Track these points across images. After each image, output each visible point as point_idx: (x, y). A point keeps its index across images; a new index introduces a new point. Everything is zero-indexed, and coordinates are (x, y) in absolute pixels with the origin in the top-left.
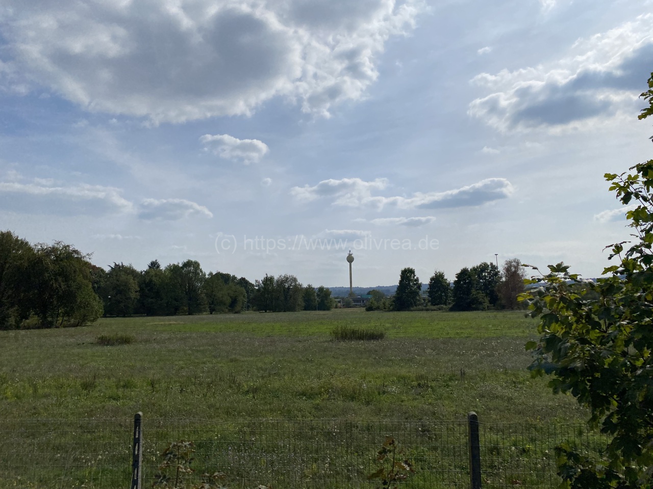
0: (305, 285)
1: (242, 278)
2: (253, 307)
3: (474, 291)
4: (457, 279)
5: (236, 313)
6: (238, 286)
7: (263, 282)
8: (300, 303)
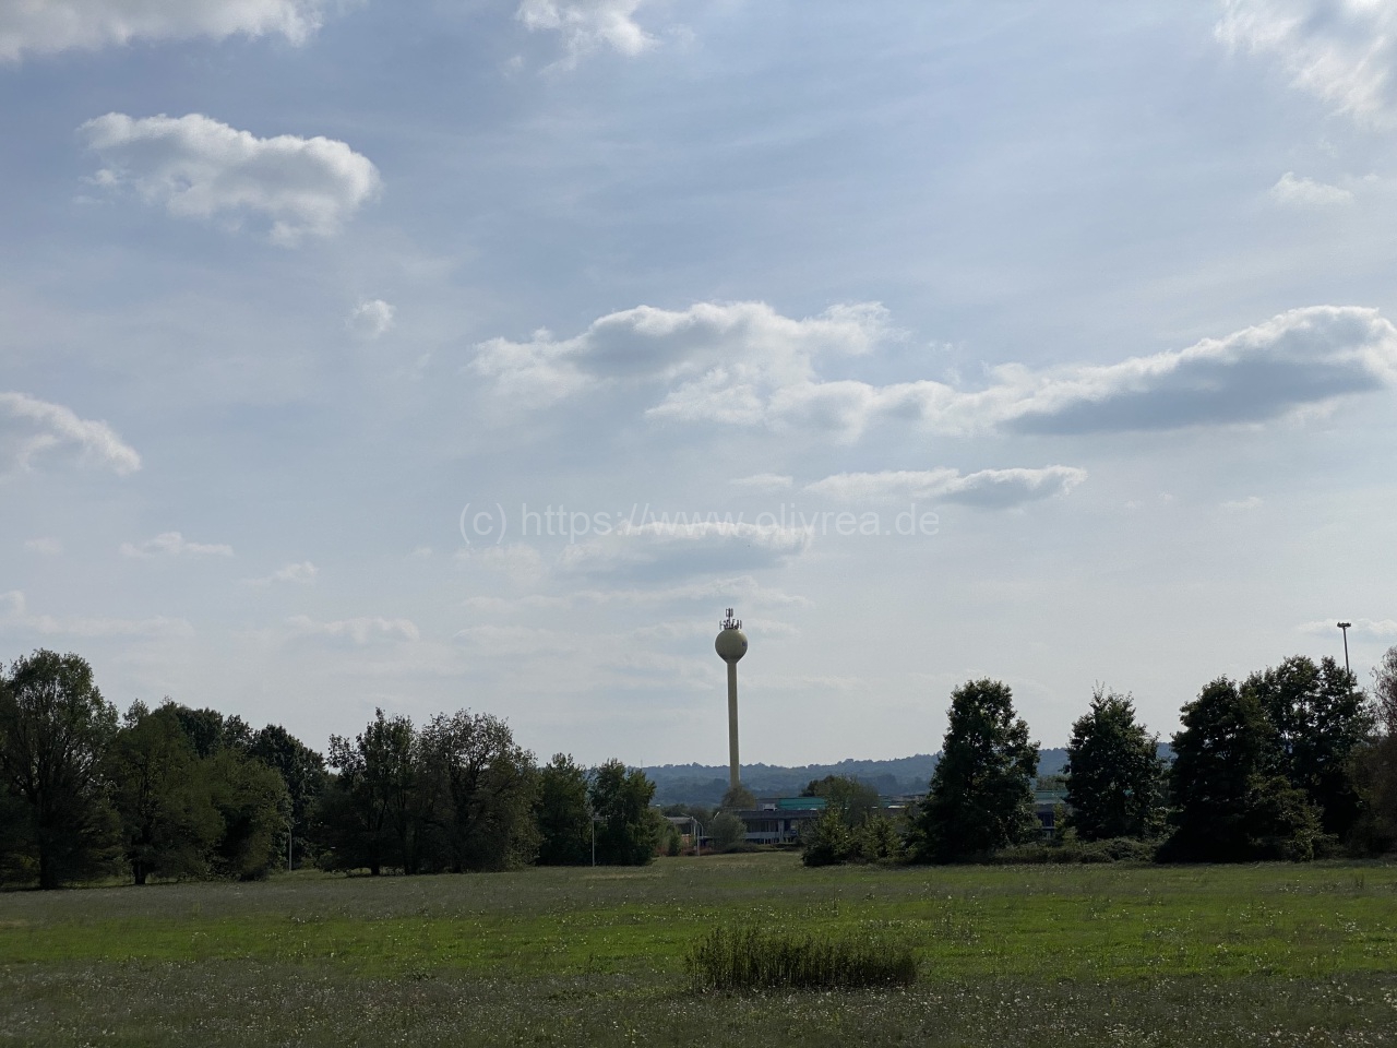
0: (542, 760)
1: (271, 728)
2: (318, 854)
3: (1257, 782)
4: (1185, 729)
5: (248, 877)
6: (255, 764)
7: (363, 747)
8: (521, 833)
